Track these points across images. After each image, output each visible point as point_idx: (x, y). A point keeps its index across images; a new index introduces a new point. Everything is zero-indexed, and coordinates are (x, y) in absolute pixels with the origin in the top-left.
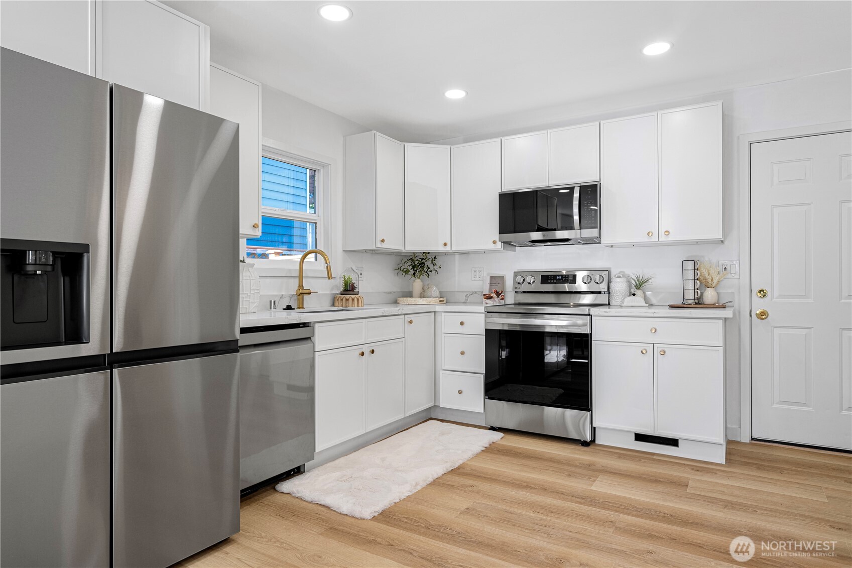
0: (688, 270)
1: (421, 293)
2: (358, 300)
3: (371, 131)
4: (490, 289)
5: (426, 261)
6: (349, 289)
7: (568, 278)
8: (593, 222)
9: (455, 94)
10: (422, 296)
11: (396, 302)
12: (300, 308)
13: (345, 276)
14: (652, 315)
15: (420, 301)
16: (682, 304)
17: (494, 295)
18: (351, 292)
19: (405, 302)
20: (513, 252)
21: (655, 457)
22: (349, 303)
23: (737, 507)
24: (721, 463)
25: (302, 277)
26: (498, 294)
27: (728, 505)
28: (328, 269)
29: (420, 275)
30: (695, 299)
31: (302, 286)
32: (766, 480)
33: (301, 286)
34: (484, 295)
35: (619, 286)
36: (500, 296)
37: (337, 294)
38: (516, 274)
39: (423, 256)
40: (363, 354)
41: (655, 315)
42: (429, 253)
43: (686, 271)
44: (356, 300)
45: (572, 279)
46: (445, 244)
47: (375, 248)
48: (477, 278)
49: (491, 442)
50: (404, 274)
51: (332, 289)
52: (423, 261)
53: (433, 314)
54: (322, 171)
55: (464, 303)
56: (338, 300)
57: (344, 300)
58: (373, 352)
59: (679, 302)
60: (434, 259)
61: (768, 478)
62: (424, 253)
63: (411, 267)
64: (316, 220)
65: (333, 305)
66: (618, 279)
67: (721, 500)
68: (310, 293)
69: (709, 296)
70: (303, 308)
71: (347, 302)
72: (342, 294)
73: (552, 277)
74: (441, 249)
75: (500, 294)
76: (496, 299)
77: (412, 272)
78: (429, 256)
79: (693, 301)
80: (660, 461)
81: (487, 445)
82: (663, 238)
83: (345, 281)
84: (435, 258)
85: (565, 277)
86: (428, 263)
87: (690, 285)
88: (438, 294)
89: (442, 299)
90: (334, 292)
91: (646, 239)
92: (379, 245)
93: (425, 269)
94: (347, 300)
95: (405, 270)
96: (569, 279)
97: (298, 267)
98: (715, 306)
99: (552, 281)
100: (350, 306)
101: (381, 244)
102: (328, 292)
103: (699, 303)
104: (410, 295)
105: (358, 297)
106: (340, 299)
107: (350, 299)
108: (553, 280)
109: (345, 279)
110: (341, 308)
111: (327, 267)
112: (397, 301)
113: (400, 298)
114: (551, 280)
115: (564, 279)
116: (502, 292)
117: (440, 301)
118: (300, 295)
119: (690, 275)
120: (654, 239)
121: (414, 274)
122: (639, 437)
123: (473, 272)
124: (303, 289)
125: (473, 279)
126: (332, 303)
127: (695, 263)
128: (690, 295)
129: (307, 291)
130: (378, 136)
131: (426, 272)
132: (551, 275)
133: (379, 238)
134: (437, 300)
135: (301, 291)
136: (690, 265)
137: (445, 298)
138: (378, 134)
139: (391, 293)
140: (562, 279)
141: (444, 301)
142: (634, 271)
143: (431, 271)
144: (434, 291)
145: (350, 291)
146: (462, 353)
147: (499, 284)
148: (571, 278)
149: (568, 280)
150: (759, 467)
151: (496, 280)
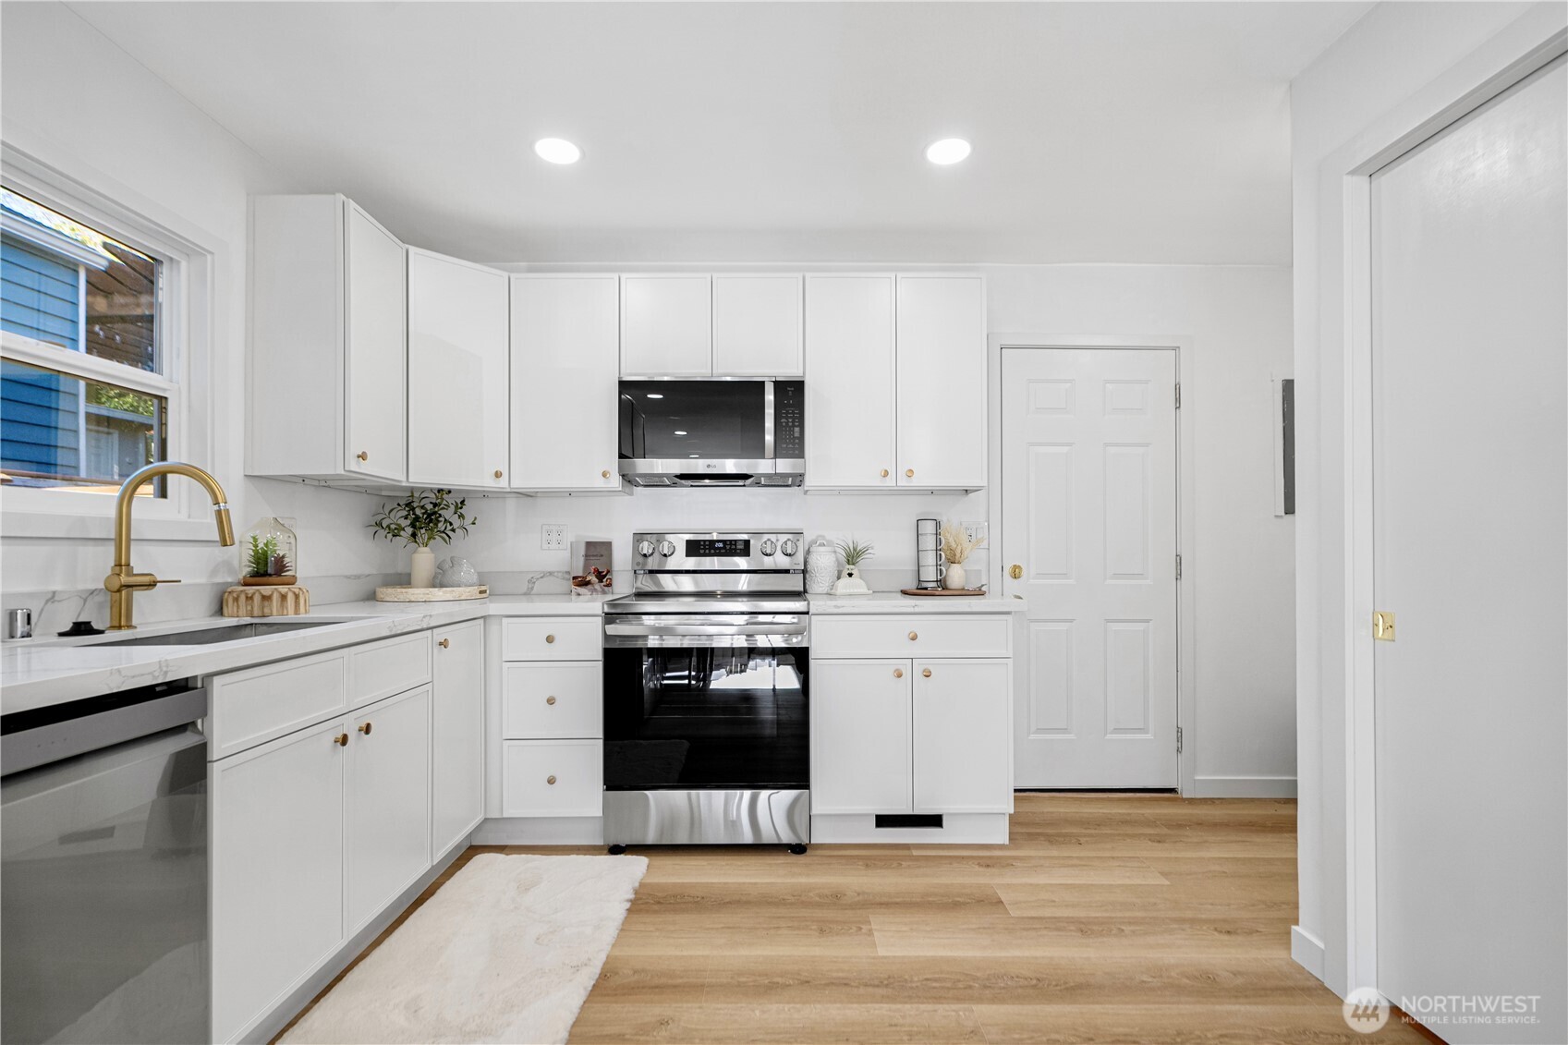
0: (925, 534)
1: (435, 577)
2: (297, 597)
3: (333, 193)
4: (586, 566)
5: (443, 508)
6: (267, 569)
7: (735, 545)
8: (797, 446)
9: (557, 151)
10: (438, 581)
11: (372, 597)
12: (120, 627)
13: (255, 539)
14: (911, 610)
15: (439, 593)
16: (917, 589)
17: (593, 579)
18: (274, 579)
19: (402, 598)
20: (629, 497)
21: (915, 853)
22: (270, 606)
23: (1095, 928)
24: (1002, 843)
25: (129, 540)
26: (601, 577)
27: (1084, 928)
28: (222, 519)
29: (429, 539)
30: (937, 581)
31: (128, 565)
32: (1075, 862)
33: (121, 565)
34: (574, 578)
35: (823, 562)
36: (605, 580)
37: (231, 584)
38: (639, 537)
39: (437, 498)
40: (344, 740)
41: (917, 610)
42: (450, 492)
43: (924, 537)
44: (290, 598)
45: (742, 547)
46: (498, 475)
47: (343, 472)
48: (554, 545)
49: (637, 885)
50: (390, 536)
51: (214, 572)
52: (436, 509)
53: (481, 621)
54: (184, 264)
55: (525, 594)
56: (236, 599)
57: (257, 598)
58: (367, 729)
59: (911, 586)
60: (460, 505)
61: (1077, 858)
62: (440, 491)
63: (408, 522)
64: (165, 390)
65: (220, 612)
66: (822, 549)
67: (1071, 920)
68: (152, 585)
69: (956, 576)
70: (130, 626)
71: (266, 603)
72: (246, 584)
73: (707, 543)
74: (489, 483)
75: (605, 576)
76: (597, 587)
77: (410, 530)
78: (449, 499)
79: (934, 585)
80: (927, 858)
81: (632, 896)
82: (903, 482)
83: (256, 552)
84: (462, 502)
85: (731, 544)
86: (448, 514)
87: (929, 559)
88: (475, 578)
89: (483, 588)
90: (219, 579)
91: (876, 482)
92: (354, 465)
93: (441, 526)
94: (266, 598)
95: (393, 527)
96: (739, 547)
97: (113, 513)
98: (964, 592)
99: (707, 551)
100: (275, 612)
101: (358, 463)
102: (203, 580)
103: (942, 588)
104: (404, 580)
105: (297, 591)
106: (243, 598)
107: (276, 597)
108: (710, 549)
109: (256, 546)
110: (248, 620)
111: (219, 513)
112: (375, 593)
113: (379, 587)
114: (705, 549)
115: (728, 547)
116: (608, 572)
117: (481, 592)
118: (119, 591)
119: (929, 543)
120: (890, 482)
121: (414, 535)
122: (883, 821)
123: (545, 534)
124: (130, 573)
125: (545, 546)
126: (215, 607)
127: (938, 524)
128: (930, 575)
129: (146, 580)
130: (352, 212)
131: (443, 532)
132: (705, 541)
133: (355, 449)
134: (475, 590)
135: (124, 579)
136: (929, 528)
137: (487, 587)
138: (352, 204)
139: (357, 577)
140: (724, 548)
141: (484, 592)
142: (844, 536)
143: (453, 530)
144: (466, 572)
145: (270, 575)
146: (551, 701)
147: (602, 556)
148: (740, 546)
149: (736, 549)
150: (1051, 840)
151: (598, 553)
